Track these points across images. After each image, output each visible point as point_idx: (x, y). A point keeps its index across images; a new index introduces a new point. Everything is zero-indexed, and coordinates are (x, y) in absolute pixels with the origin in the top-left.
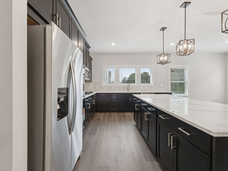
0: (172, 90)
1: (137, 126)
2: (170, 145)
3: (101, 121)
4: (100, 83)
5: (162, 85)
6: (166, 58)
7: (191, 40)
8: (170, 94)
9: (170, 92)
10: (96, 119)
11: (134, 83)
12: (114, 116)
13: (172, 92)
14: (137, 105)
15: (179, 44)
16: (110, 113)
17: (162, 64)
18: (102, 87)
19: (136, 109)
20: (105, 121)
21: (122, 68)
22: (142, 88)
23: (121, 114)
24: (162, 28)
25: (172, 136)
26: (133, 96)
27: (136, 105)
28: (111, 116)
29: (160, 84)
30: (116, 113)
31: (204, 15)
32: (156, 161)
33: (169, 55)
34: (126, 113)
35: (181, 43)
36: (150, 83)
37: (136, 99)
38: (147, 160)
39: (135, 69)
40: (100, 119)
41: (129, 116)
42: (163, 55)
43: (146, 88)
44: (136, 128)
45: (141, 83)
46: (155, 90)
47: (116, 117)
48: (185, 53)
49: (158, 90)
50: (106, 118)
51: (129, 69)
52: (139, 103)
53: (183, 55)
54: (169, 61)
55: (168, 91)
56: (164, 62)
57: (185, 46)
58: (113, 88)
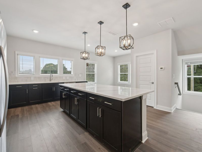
0: (87, 79)
1: (64, 112)
2: (99, 115)
3: (20, 117)
4: (12, 73)
5: (80, 75)
6: (87, 55)
7: (104, 47)
8: (87, 82)
9: (86, 81)
10: (11, 117)
11: (57, 73)
12: (37, 108)
13: (87, 81)
14: (65, 93)
15: (97, 47)
16: (29, 107)
17: (84, 60)
18: (16, 78)
19: (64, 97)
20: (26, 115)
21: (43, 57)
22: (64, 78)
23: (44, 105)
24: (85, 32)
25: (100, 109)
26: (60, 85)
27: (63, 93)
28: (32, 109)
29: (79, 75)
30: (37, 105)
31: (109, 33)
32: (86, 132)
33: (89, 54)
34: (49, 103)
35: (99, 47)
36: (71, 74)
37: (63, 88)
38: (80, 134)
39: (57, 60)
40: (18, 116)
41: (53, 105)
42: (85, 53)
43: (68, 78)
44: (64, 114)
45: (63, 73)
46: (75, 80)
47: (39, 109)
48: (101, 55)
49: (78, 80)
50: (25, 112)
51: (51, 59)
52: (67, 91)
53: (99, 56)
54: (88, 58)
55: (85, 80)
56: (86, 58)
57: (101, 50)
58: (32, 79)
